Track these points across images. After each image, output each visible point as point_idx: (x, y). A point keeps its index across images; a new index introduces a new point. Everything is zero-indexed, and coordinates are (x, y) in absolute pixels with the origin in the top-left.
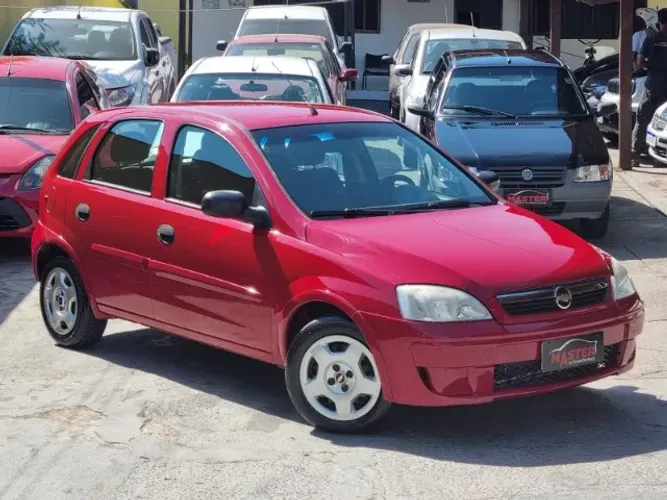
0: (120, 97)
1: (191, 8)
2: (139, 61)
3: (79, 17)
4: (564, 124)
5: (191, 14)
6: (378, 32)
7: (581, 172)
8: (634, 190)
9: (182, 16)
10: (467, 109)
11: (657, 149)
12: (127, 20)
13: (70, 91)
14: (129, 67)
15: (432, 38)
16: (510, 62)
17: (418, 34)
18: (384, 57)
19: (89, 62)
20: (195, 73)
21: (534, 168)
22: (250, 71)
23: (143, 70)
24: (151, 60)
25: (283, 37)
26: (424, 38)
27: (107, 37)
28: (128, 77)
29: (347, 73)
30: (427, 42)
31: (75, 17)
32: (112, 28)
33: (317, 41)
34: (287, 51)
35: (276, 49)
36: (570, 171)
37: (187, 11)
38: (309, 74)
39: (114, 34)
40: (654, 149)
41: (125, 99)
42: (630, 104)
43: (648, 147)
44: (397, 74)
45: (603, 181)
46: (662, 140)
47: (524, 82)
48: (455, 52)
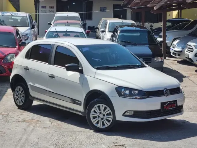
0: (25, 37)
1: (39, 13)
2: (29, 27)
3: (12, 15)
4: (149, 46)
5: (39, 14)
6: (92, 20)
7: (155, 59)
8: (167, 64)
9: (36, 15)
10: (124, 42)
11: (173, 53)
12: (26, 16)
13: (15, 35)
14: (27, 29)
15: (111, 22)
16: (135, 29)
17: (106, 21)
18: (95, 27)
19: (17, 28)
20: (51, 31)
21: (143, 58)
22: (65, 31)
23: (31, 30)
24: (33, 27)
25: (69, 21)
26: (108, 22)
27: (19, 20)
28: (27, 32)
29: (88, 31)
30: (109, 23)
31: (11, 15)
32: (21, 18)
33: (79, 22)
34: (70, 25)
35: (68, 25)
36: (153, 59)
37: (38, 13)
38: (82, 32)
39: (21, 20)
40: (172, 53)
41: (27, 38)
42: (165, 41)
43: (171, 52)
44: (101, 32)
45: (161, 61)
46: (175, 51)
47: (138, 34)
48: (119, 26)
